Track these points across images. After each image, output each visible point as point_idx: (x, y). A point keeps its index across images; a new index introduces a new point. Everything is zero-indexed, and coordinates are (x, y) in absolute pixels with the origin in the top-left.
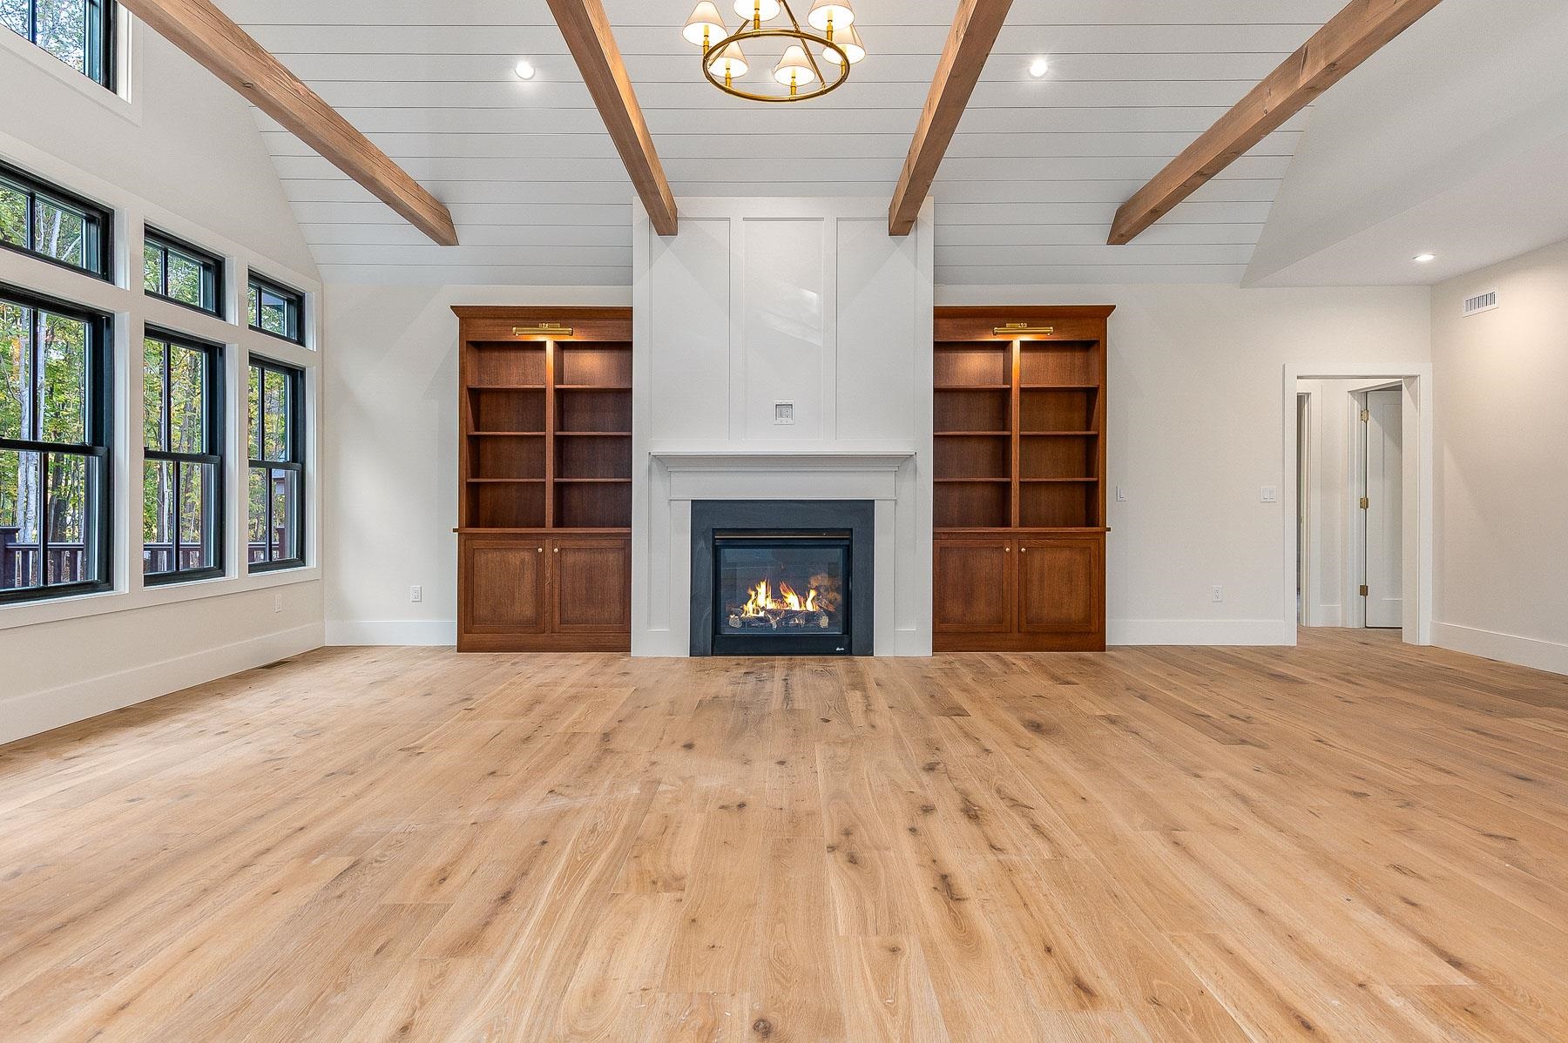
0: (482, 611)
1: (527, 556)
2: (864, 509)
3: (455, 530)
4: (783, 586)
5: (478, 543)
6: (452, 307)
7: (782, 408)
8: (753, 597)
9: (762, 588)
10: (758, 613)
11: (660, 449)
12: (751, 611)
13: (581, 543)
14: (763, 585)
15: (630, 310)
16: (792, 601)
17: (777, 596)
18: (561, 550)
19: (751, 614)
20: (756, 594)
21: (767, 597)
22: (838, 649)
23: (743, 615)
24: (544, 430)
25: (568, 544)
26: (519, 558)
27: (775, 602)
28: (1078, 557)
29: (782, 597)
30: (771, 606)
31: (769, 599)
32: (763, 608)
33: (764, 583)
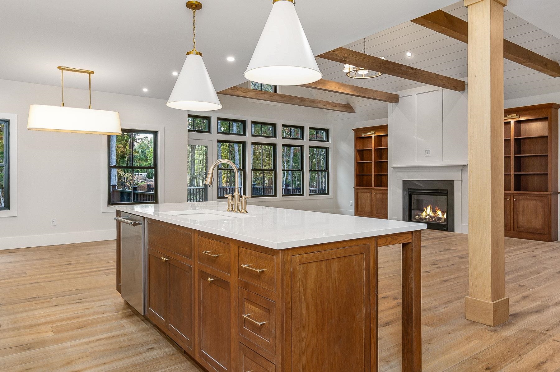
0: (360, 209)
1: (369, 194)
2: (451, 183)
3: (353, 187)
4: (437, 208)
5: (358, 191)
6: (352, 129)
7: (427, 151)
8: (425, 211)
9: (429, 208)
10: (426, 216)
11: (394, 165)
12: (424, 215)
13: (380, 192)
14: (429, 207)
15: (387, 125)
16: (439, 214)
17: (434, 211)
18: (376, 193)
19: (424, 217)
20: (427, 210)
21: (430, 211)
22: (444, 229)
23: (421, 217)
24: (372, 160)
25: (377, 192)
26: (367, 195)
27: (433, 213)
28: (539, 204)
29: (436, 212)
30: (431, 214)
31: (431, 212)
32: (428, 215)
33: (430, 206)
